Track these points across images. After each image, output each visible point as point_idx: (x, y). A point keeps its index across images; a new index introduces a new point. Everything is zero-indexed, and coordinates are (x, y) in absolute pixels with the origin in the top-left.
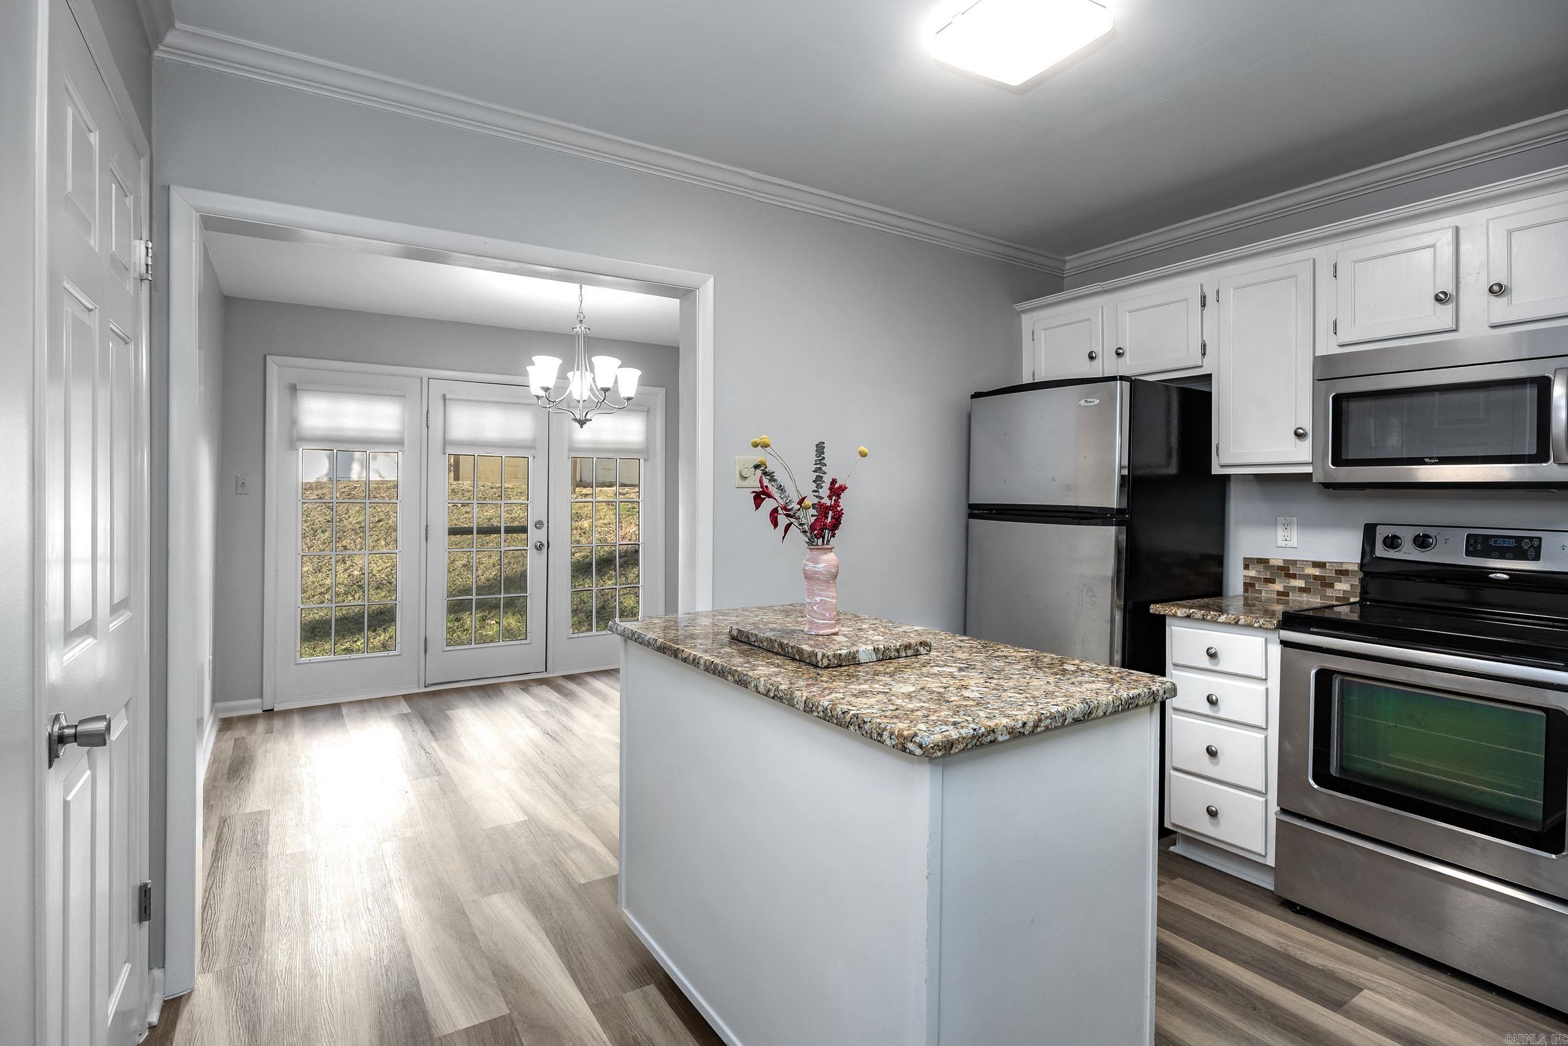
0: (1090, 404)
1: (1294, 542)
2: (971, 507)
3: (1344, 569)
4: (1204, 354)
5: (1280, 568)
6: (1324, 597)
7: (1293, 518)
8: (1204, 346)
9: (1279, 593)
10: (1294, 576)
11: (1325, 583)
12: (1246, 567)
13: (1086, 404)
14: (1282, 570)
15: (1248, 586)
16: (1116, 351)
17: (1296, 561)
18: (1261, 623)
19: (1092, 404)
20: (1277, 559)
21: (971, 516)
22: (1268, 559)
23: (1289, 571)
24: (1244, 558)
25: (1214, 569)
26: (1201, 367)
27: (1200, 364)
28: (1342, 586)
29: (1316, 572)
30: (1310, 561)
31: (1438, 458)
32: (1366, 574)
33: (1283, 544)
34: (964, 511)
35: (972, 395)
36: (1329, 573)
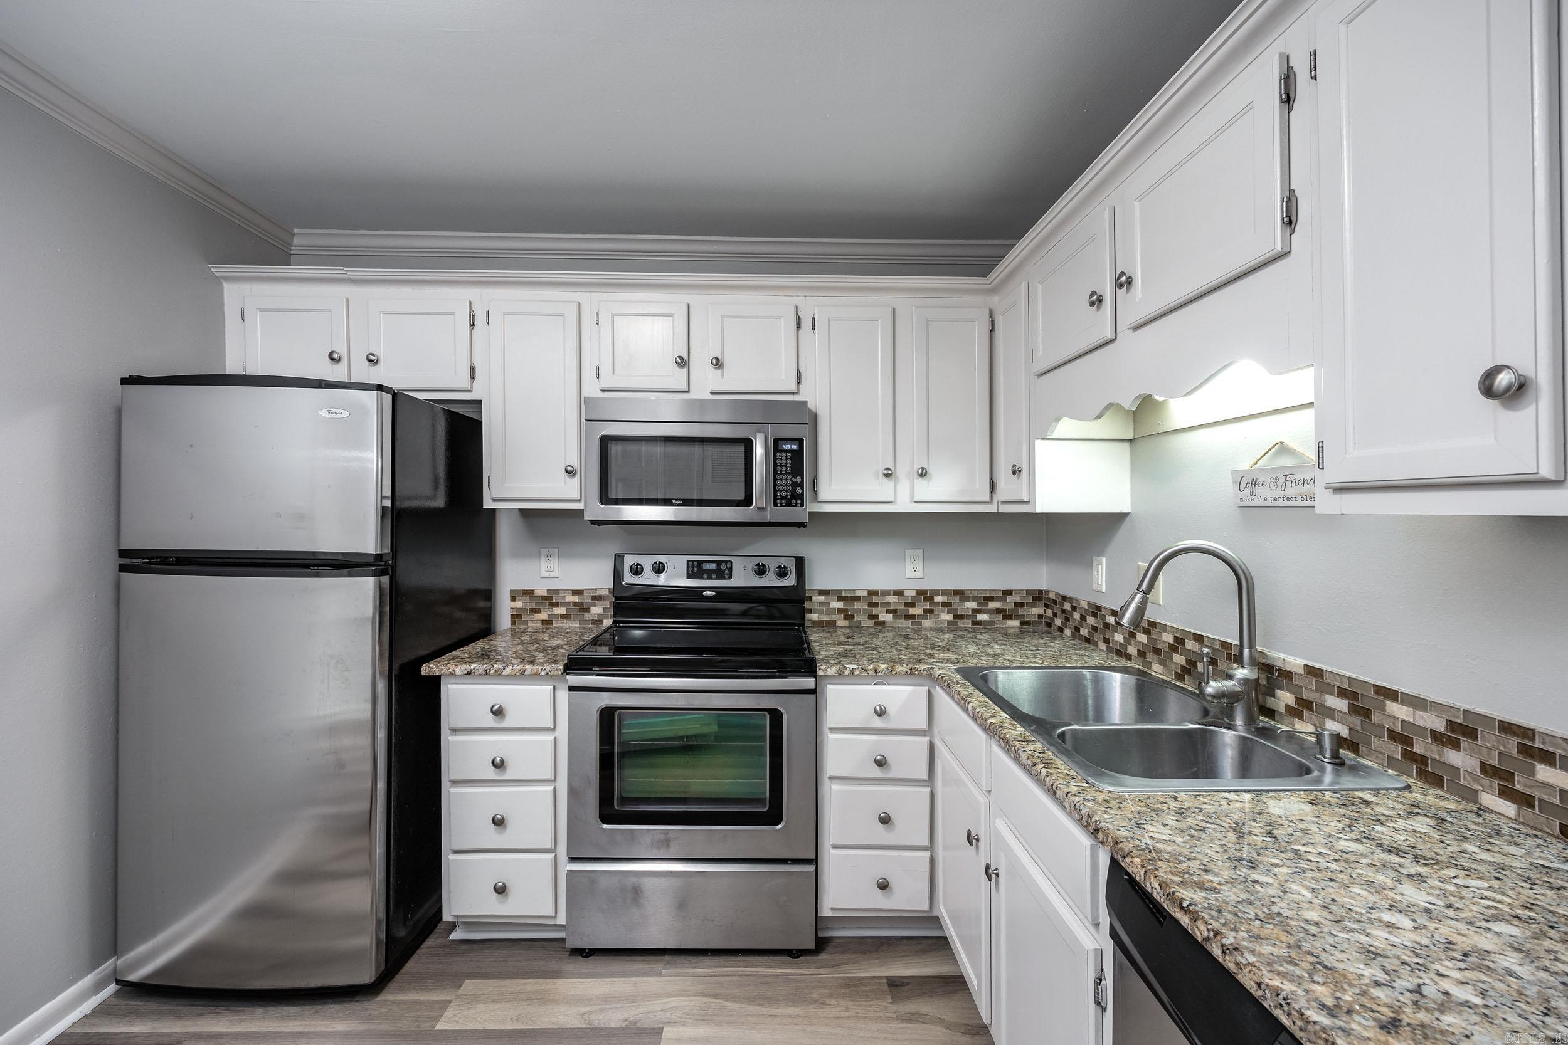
0: (335, 416)
1: (555, 574)
2: (123, 553)
3: (598, 594)
4: (473, 378)
5: (544, 598)
6: (582, 622)
7: (554, 549)
8: (473, 369)
9: (544, 622)
10: (557, 605)
11: (583, 608)
12: (513, 599)
13: (329, 416)
14: (546, 600)
15: (515, 618)
16: (367, 356)
17: (558, 590)
18: (548, 670)
19: (338, 416)
20: (541, 591)
21: (123, 568)
22: (533, 590)
23: (552, 600)
24: (511, 591)
25: (482, 604)
26: (470, 391)
27: (469, 388)
28: (597, 610)
29: (575, 599)
30: (570, 590)
31: (682, 500)
32: (617, 598)
33: (546, 574)
34: (114, 561)
35: (122, 379)
36: (586, 599)
